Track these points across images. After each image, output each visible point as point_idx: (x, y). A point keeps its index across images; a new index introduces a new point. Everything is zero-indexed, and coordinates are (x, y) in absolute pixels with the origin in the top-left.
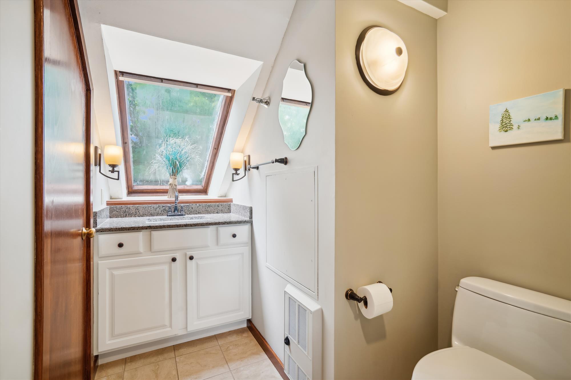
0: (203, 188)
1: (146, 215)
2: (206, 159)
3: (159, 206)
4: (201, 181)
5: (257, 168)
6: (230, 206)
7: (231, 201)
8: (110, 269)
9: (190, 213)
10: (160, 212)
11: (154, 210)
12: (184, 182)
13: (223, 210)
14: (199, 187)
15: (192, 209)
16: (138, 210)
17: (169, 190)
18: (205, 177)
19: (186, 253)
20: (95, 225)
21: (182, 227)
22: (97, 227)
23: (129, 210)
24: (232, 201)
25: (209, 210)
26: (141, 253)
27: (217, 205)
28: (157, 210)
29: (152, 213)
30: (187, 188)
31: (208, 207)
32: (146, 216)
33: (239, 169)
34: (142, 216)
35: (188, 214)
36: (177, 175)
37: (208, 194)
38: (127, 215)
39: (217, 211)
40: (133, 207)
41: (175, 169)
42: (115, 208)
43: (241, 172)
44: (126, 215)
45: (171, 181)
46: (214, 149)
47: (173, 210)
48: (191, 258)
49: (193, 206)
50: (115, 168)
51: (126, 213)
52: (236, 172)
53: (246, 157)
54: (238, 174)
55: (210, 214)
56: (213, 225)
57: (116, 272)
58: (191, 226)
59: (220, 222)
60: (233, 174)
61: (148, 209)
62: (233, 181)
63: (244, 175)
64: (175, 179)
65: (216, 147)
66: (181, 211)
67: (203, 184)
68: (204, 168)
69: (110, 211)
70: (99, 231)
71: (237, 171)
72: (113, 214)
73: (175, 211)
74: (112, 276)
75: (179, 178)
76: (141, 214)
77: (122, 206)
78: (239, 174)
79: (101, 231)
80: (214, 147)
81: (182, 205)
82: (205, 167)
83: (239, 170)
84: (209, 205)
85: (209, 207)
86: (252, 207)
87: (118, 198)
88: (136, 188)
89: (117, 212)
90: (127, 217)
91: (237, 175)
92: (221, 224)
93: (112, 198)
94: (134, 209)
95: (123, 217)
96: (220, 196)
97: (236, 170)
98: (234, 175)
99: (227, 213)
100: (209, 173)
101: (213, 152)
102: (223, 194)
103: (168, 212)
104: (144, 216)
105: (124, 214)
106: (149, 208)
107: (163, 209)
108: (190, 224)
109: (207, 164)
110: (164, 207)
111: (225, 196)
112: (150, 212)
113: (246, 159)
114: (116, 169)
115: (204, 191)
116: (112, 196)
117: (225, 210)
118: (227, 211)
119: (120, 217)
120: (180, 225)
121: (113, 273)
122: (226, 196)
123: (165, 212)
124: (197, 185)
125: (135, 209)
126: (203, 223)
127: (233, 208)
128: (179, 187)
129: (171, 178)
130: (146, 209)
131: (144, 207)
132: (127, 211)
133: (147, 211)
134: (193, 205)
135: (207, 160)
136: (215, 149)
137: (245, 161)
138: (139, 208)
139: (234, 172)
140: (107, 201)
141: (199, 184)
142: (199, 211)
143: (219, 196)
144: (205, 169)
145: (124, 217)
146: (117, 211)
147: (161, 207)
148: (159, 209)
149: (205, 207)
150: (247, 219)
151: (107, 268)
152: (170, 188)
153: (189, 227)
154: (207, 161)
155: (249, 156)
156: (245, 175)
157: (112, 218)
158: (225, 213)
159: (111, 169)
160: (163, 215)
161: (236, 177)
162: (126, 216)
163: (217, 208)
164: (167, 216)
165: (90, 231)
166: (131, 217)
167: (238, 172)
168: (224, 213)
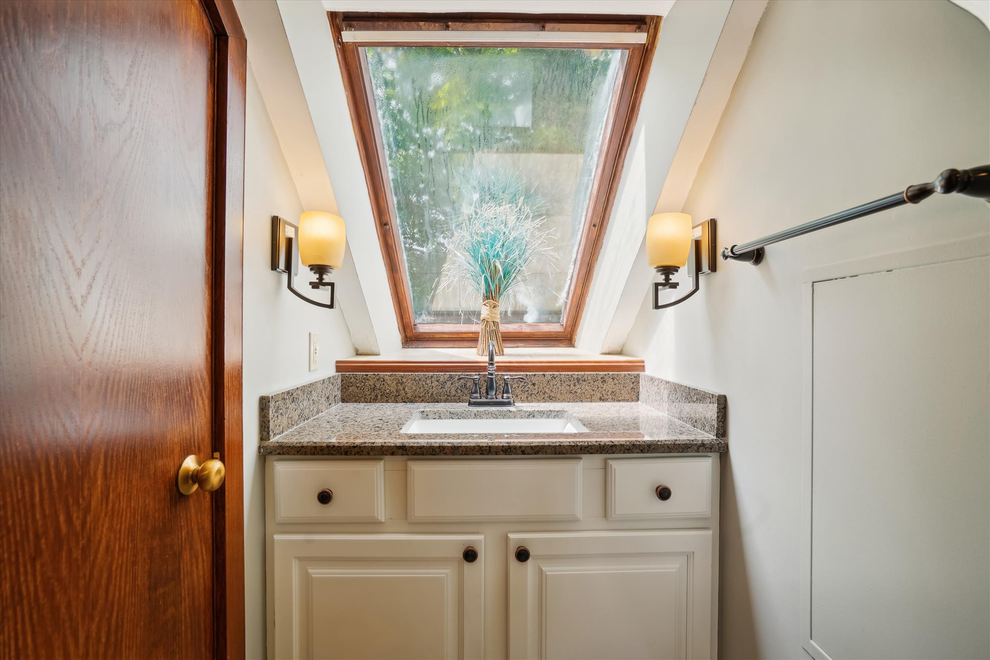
0: (562, 331)
1: (421, 399)
2: (571, 258)
3: (451, 377)
4: (558, 313)
5: (756, 256)
6: (636, 380)
7: (640, 366)
8: (301, 559)
9: (527, 397)
10: (453, 393)
11: (440, 387)
12: (519, 315)
13: (618, 392)
14: (555, 328)
15: (531, 387)
16: (402, 384)
17: (480, 334)
18: (569, 302)
19: (507, 536)
20: (265, 434)
21: (496, 453)
22: (271, 441)
23: (384, 384)
24: (644, 366)
25: (579, 390)
26: (380, 523)
27: (599, 378)
28: (446, 387)
29: (434, 393)
30: (526, 329)
31: (576, 383)
32: (421, 402)
33: (675, 269)
34: (412, 402)
35: (522, 401)
36: (499, 297)
37: (576, 344)
38: (379, 397)
39: (599, 395)
40: (393, 378)
41: (493, 281)
42: (353, 379)
43: (684, 278)
44: (377, 396)
45: (485, 312)
46: (592, 227)
47: (483, 390)
48: (523, 555)
49: (534, 380)
50: (324, 276)
51: (375, 392)
52: (667, 279)
53: (701, 227)
54: (674, 286)
55: (580, 404)
56: (592, 453)
57: (316, 572)
58: (523, 453)
59: (615, 445)
60: (657, 285)
61: (424, 383)
62: (657, 306)
63: (691, 287)
64: (494, 307)
65: (597, 221)
66: (503, 393)
67: (564, 319)
68: (566, 281)
69: (342, 386)
70: (274, 453)
71: (671, 276)
72: (348, 392)
73: (489, 393)
74: (307, 582)
75: (505, 304)
76: (409, 395)
77: (367, 375)
78: (677, 284)
79: (278, 452)
80: (591, 222)
81: (507, 376)
82: (569, 277)
83: (677, 271)
84: (580, 377)
85: (578, 381)
86: (725, 397)
87: (370, 352)
88: (423, 329)
89: (358, 387)
90: (379, 402)
91: (671, 287)
92: (620, 452)
93: (360, 352)
94: (395, 382)
95: (370, 402)
96: (607, 351)
97: (668, 270)
98: (660, 287)
99: (627, 401)
100: (579, 292)
101: (588, 235)
102: (615, 346)
103: (472, 393)
104: (416, 402)
105: (373, 393)
106: (428, 382)
107: (460, 383)
108: (520, 447)
109: (572, 270)
110: (462, 381)
111: (620, 353)
112: (431, 391)
113: (701, 233)
114: (327, 278)
115: (567, 338)
116: (358, 347)
117: (622, 392)
118: (627, 397)
119: (363, 400)
120: (490, 447)
121: (310, 571)
122: (621, 350)
123: (466, 392)
124: (548, 322)
125: (397, 383)
126: (560, 445)
127: (644, 388)
128: (504, 328)
129: (485, 305)
130: (420, 383)
131: (417, 378)
132: (378, 386)
133: (422, 389)
134: (535, 375)
135: (573, 260)
136: (594, 226)
137: (698, 243)
138: (404, 380)
139: (661, 278)
140: (337, 362)
141: (555, 320)
142: (552, 394)
143: (603, 351)
144: (568, 282)
145: (372, 400)
146: (358, 385)
147: (456, 379)
148: (452, 384)
149: (568, 383)
150: (709, 436)
151: (295, 557)
152: (482, 329)
153: (515, 454)
154: (572, 263)
155: (713, 224)
156: (697, 288)
157: (347, 402)
158: (624, 400)
159: (314, 278)
160: (459, 400)
161: (667, 295)
162: (375, 400)
163: (600, 384)
164: (470, 404)
165: (203, 470)
166: (387, 402)
167: (674, 278)
168: (619, 401)
